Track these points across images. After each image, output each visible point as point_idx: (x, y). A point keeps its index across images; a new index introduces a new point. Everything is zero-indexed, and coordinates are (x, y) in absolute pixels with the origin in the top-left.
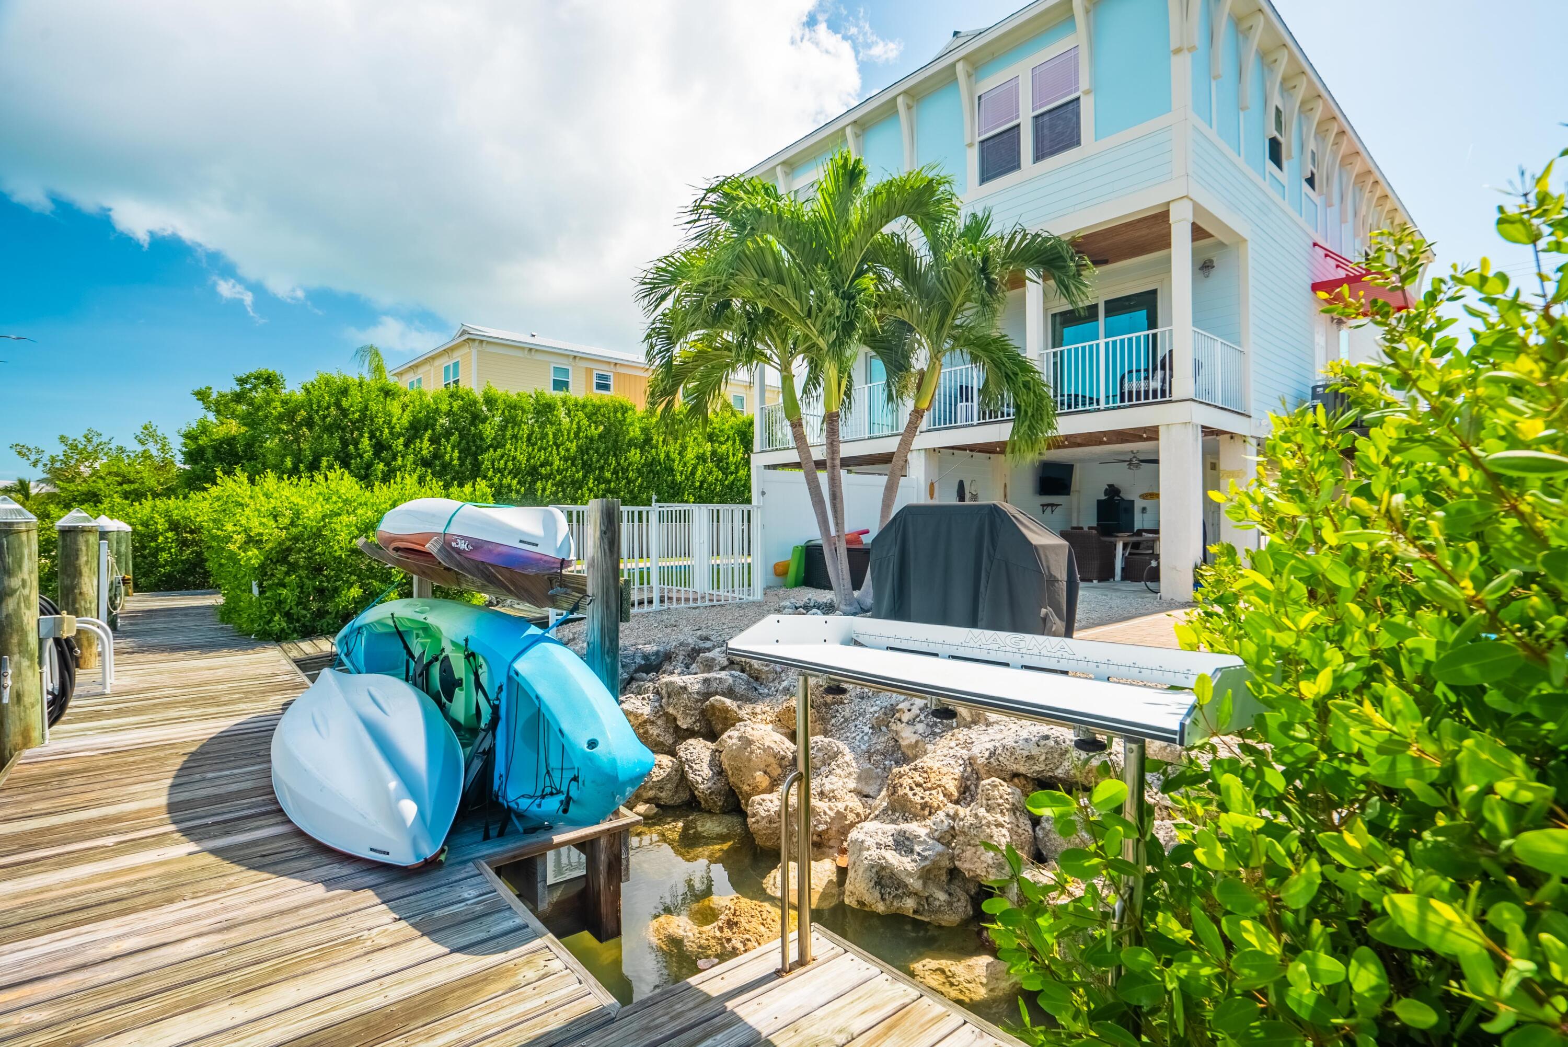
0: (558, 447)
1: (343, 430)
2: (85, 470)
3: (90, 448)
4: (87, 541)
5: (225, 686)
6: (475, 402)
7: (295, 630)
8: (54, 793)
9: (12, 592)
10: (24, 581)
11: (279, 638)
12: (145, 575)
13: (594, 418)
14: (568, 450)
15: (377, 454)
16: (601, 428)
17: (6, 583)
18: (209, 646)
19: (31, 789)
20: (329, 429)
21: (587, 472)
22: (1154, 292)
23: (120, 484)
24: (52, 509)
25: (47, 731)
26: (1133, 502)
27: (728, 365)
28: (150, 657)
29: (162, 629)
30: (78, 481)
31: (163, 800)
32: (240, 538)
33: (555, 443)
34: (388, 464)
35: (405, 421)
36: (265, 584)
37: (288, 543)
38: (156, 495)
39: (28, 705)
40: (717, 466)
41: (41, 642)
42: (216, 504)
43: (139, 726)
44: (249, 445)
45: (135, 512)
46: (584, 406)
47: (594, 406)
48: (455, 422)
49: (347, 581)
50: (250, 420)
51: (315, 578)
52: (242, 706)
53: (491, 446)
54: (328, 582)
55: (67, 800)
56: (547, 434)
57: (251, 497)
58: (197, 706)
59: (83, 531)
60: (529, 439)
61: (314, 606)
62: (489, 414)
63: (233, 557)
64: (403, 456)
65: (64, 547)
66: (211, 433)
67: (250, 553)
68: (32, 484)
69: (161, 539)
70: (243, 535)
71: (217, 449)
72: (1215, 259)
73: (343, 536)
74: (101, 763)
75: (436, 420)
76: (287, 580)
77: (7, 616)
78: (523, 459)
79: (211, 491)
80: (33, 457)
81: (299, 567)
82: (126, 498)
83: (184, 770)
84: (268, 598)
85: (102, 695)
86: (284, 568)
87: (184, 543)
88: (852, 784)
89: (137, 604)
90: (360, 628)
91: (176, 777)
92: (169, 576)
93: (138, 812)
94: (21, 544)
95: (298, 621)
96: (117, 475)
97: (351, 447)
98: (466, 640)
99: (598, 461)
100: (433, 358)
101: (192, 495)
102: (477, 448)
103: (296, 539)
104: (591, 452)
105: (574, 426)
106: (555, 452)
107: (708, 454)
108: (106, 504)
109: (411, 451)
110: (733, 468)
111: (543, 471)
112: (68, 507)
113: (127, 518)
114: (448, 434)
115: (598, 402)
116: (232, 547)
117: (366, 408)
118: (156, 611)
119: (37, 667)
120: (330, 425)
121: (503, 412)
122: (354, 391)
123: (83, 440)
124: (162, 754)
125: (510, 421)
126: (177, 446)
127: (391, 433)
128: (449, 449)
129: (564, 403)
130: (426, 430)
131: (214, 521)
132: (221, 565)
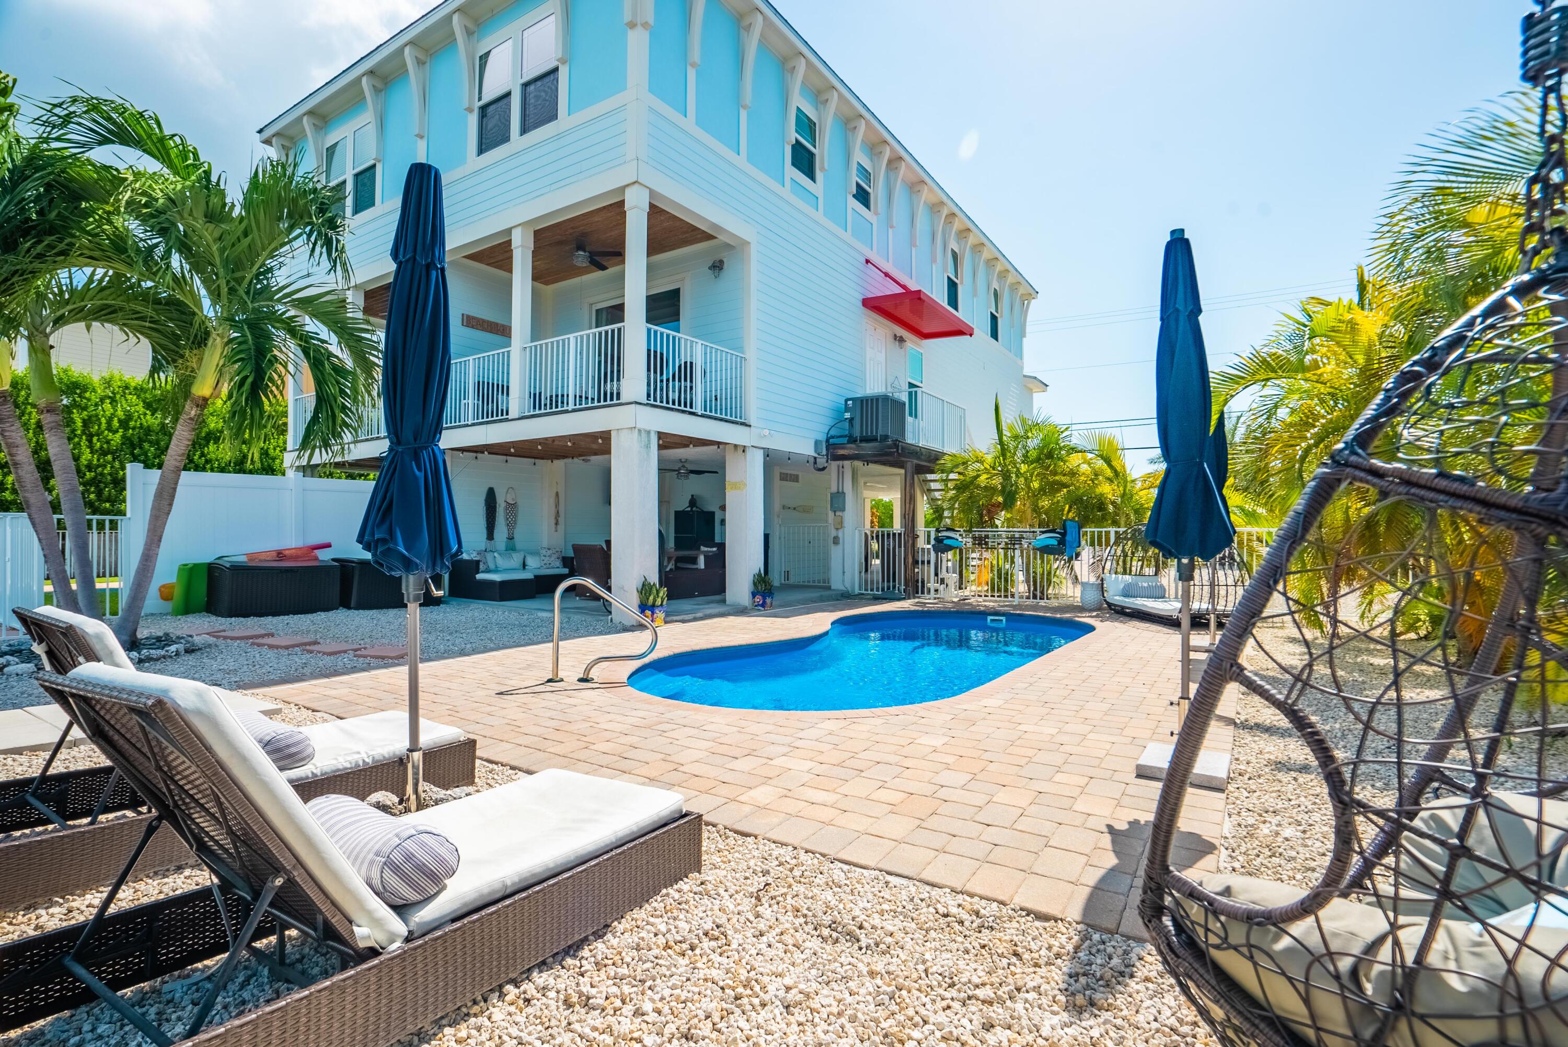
22: (678, 291)
26: (713, 514)
72: (725, 260)
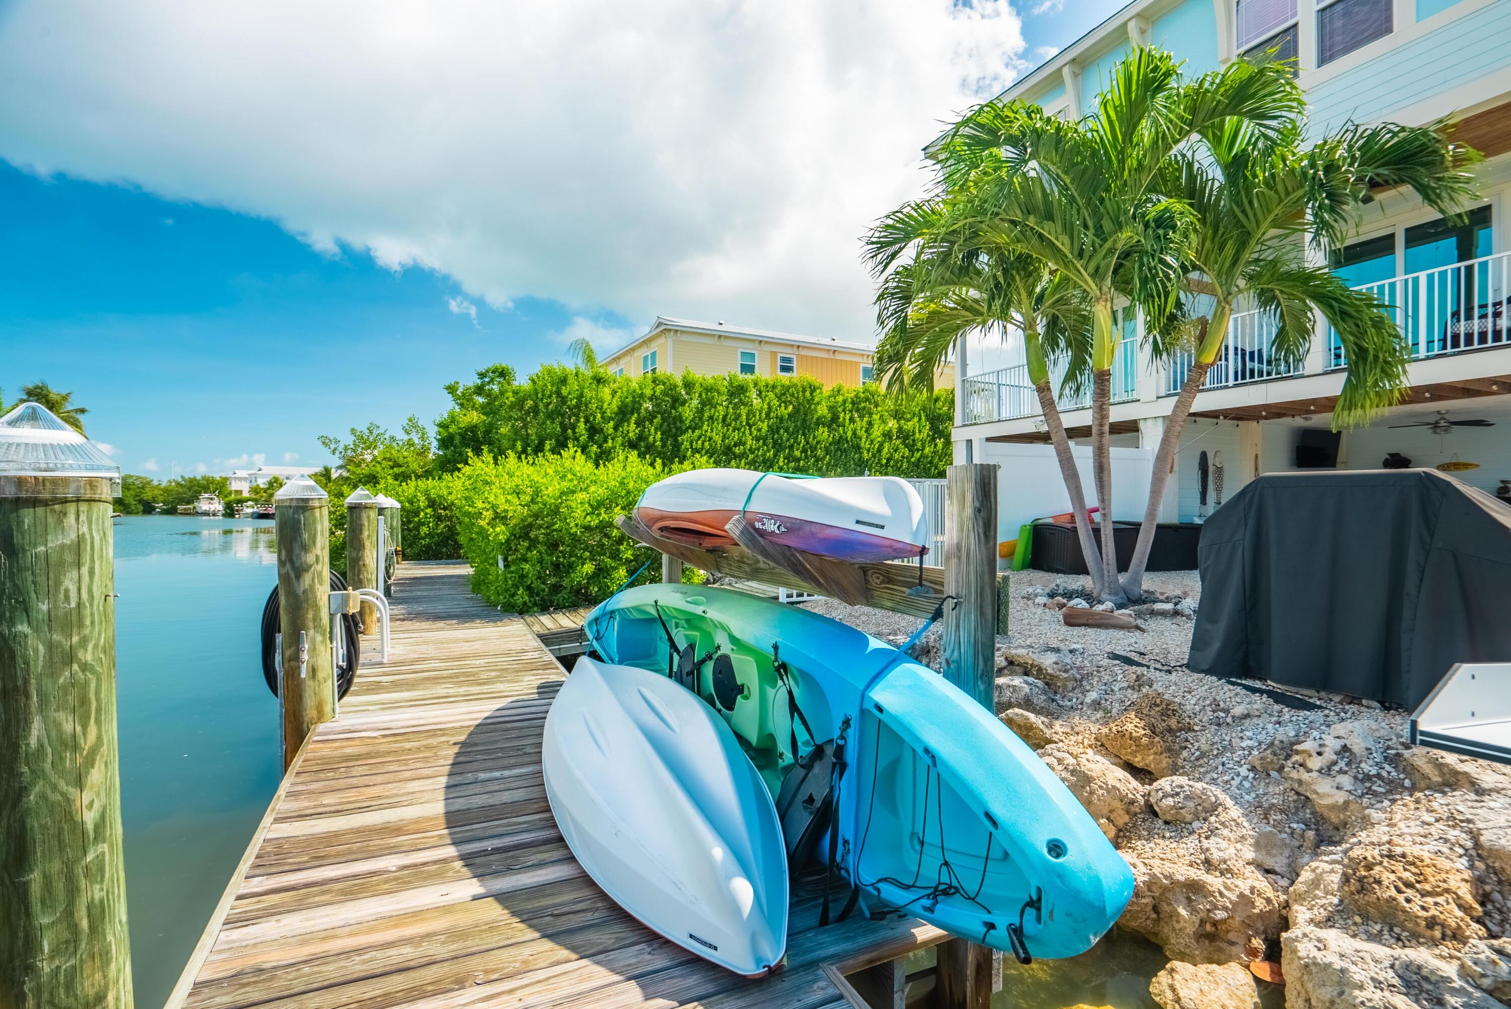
0: (750, 427)
1: (563, 415)
2: (368, 458)
3: (371, 438)
4: (369, 517)
5: (481, 662)
6: (675, 386)
7: (535, 604)
8: (342, 783)
9: (307, 568)
10: (317, 557)
11: (522, 611)
12: (410, 546)
13: (783, 398)
14: (759, 430)
15: (591, 437)
16: (790, 408)
17: (303, 559)
18: (464, 617)
19: (322, 775)
20: (550, 416)
21: (778, 451)
22: (1488, 208)
23: (392, 468)
24: (345, 489)
25: (337, 705)
27: (958, 327)
28: (417, 625)
29: (425, 597)
30: (363, 466)
31: (439, 808)
32: (488, 515)
33: (748, 424)
34: (600, 447)
35: (614, 407)
36: (510, 558)
37: (530, 520)
38: (418, 477)
39: (322, 680)
40: (904, 443)
41: (332, 617)
42: (467, 483)
43: (414, 703)
44: (487, 432)
45: (403, 491)
46: (774, 387)
47: (783, 386)
48: (658, 405)
49: (581, 557)
50: (487, 410)
51: (552, 554)
52: (500, 687)
53: (690, 427)
54: (564, 557)
55: (352, 795)
56: (740, 415)
57: (497, 476)
58: (461, 684)
59: (366, 507)
60: (724, 420)
61: (551, 581)
62: (687, 397)
63: (482, 532)
64: (613, 439)
65: (352, 522)
66: (459, 422)
67: (498, 529)
68: (333, 470)
69: (422, 515)
70: (491, 512)
71: (463, 436)
73: (579, 513)
74: (382, 748)
75: (641, 405)
76: (529, 555)
77: (305, 591)
78: (718, 439)
79: (463, 471)
80: (333, 446)
81: (539, 543)
82: (396, 480)
83: (458, 766)
84: (512, 572)
85: (380, 664)
86: (526, 544)
87: (439, 518)
88: (1250, 854)
89: (405, 572)
90: (612, 612)
91: (450, 774)
92: (428, 547)
93: (416, 821)
94: (315, 521)
95: (538, 594)
96: (390, 460)
97: (570, 431)
98: (776, 647)
99: (788, 440)
100: (633, 350)
101: (444, 476)
102: (677, 429)
103: (536, 516)
104: (782, 431)
105: (766, 406)
106: (747, 432)
107: (895, 431)
108: (381, 486)
109: (619, 433)
110: (919, 444)
111: (737, 450)
112: (355, 487)
113: (397, 497)
114: (651, 416)
115: (788, 383)
116: (483, 523)
117: (582, 395)
118: (420, 578)
119: (328, 642)
120: (552, 412)
121: (700, 395)
122: (571, 380)
123: (366, 432)
124: (434, 741)
125: (708, 403)
126: (433, 433)
127: (602, 417)
128: (652, 431)
129: (756, 384)
130: (632, 414)
131: (466, 498)
132: (471, 539)
